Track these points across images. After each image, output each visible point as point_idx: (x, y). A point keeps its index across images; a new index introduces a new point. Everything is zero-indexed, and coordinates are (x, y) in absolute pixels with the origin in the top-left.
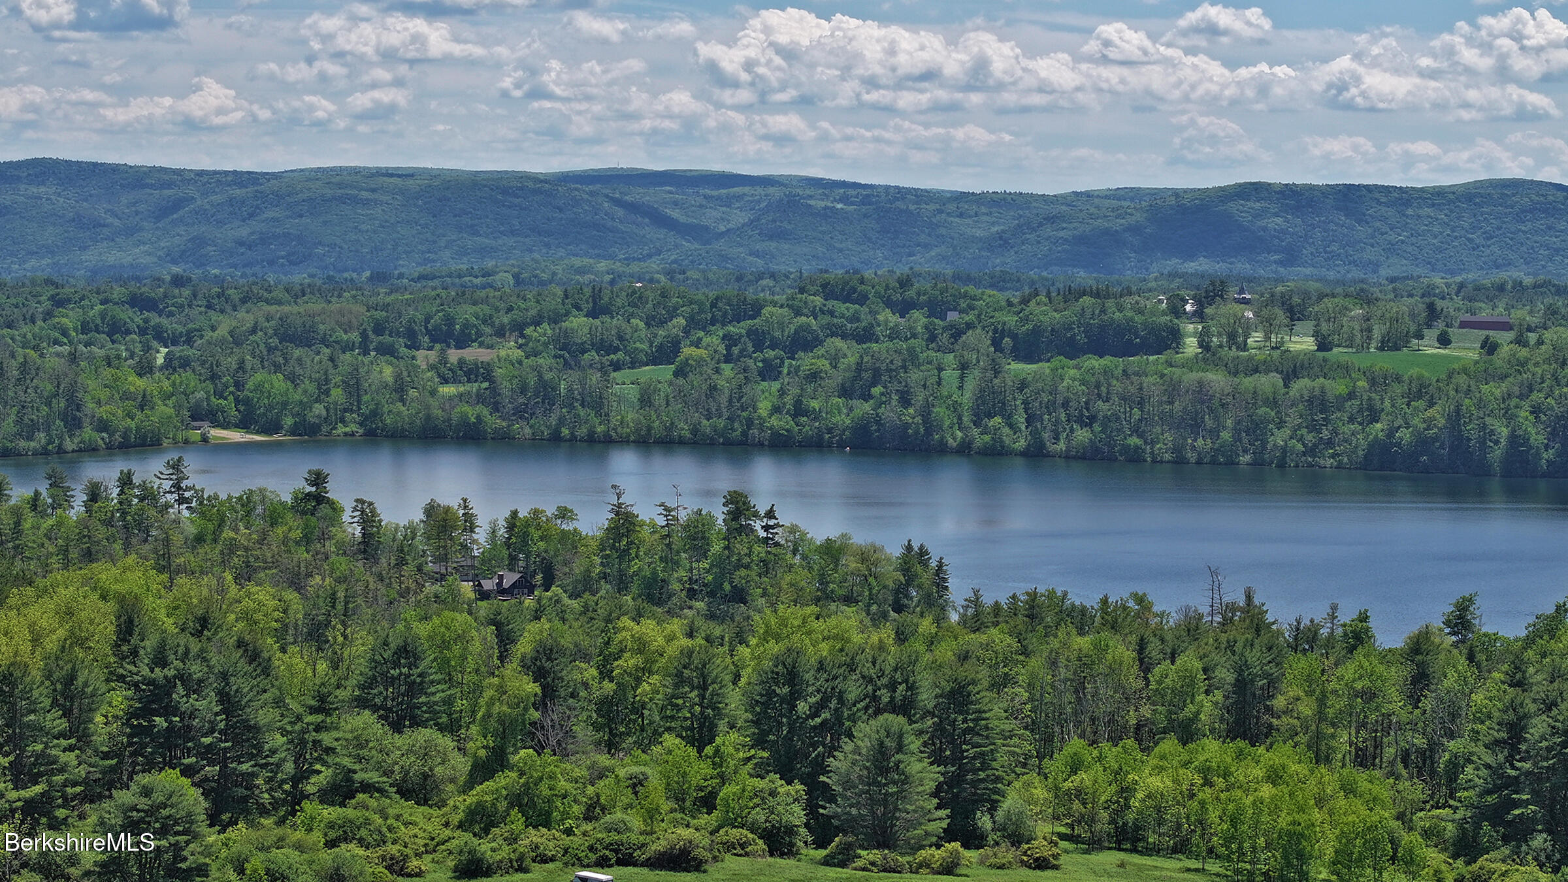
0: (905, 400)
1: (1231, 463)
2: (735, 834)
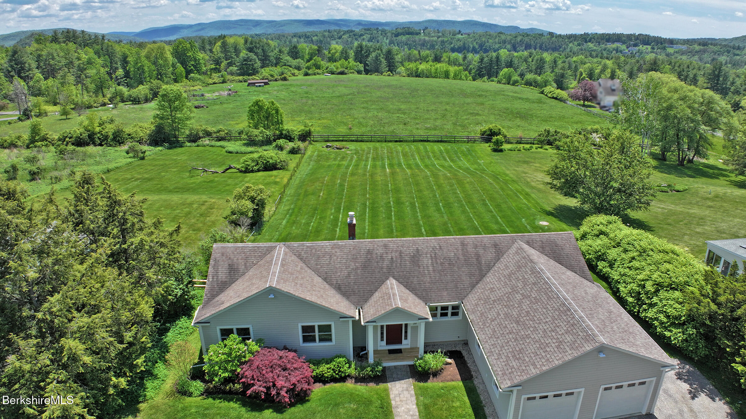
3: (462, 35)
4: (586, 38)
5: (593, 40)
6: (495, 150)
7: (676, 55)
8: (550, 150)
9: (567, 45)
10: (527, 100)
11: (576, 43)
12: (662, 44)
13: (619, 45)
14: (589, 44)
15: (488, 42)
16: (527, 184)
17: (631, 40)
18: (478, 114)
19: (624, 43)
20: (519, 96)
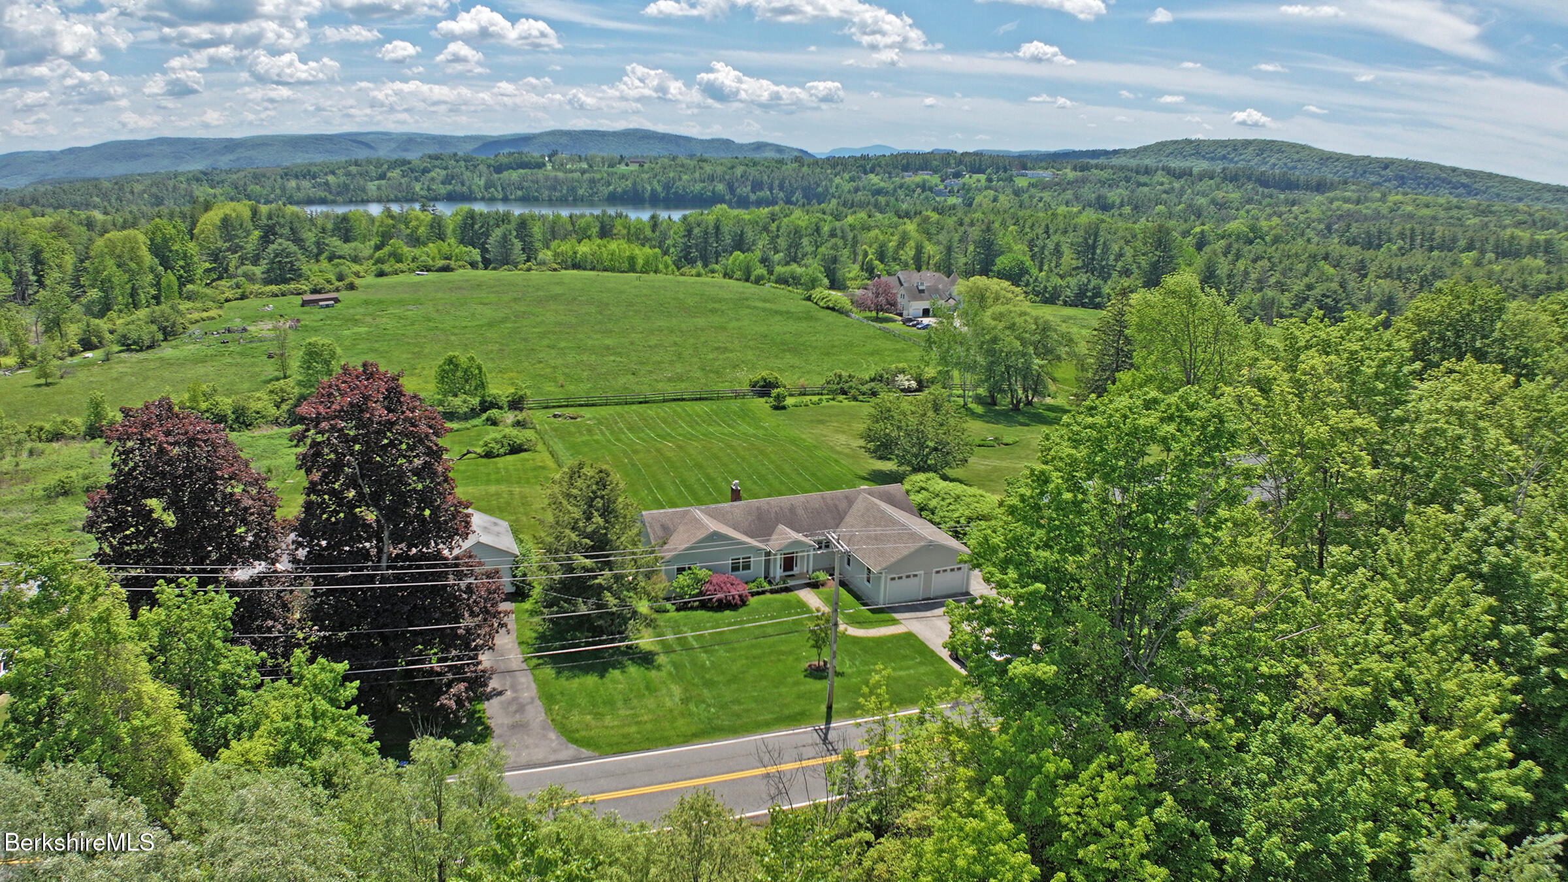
0: (463, 185)
1: (566, 200)
2: (461, 263)
3: (627, 165)
4: (864, 164)
5: (878, 169)
6: (776, 408)
7: (1033, 190)
8: (846, 402)
9: (831, 181)
10: (788, 315)
11: (846, 176)
12: (1005, 171)
13: (926, 177)
14: (872, 176)
15: (680, 179)
16: (832, 449)
17: (948, 165)
18: (726, 350)
19: (935, 171)
20: (774, 307)
